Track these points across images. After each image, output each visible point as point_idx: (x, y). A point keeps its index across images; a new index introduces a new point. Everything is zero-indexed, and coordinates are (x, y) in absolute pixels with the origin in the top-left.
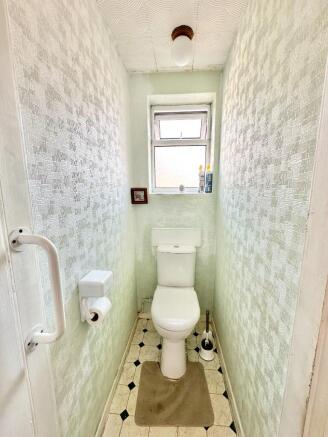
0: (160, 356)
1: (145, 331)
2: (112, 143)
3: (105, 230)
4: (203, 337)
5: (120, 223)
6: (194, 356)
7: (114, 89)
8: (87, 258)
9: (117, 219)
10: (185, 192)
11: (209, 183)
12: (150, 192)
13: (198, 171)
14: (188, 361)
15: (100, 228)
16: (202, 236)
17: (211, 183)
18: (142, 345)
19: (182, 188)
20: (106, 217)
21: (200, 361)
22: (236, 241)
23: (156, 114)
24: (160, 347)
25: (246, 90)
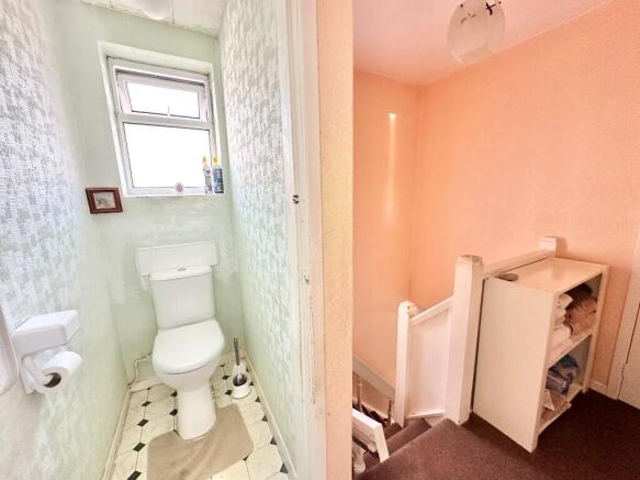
0: (176, 423)
1: (146, 404)
2: (38, 113)
3: (46, 256)
4: (234, 375)
5: (73, 245)
6: (225, 401)
7: (25, 20)
8: (20, 298)
9: (66, 239)
10: (185, 193)
11: (219, 181)
12: (124, 194)
13: (201, 165)
14: (217, 410)
15: (37, 250)
16: (218, 251)
17: (221, 181)
18: (143, 423)
19: (180, 188)
20: (44, 234)
21: (234, 401)
22: (268, 256)
23: (118, 71)
24: (174, 412)
25: (255, 53)
